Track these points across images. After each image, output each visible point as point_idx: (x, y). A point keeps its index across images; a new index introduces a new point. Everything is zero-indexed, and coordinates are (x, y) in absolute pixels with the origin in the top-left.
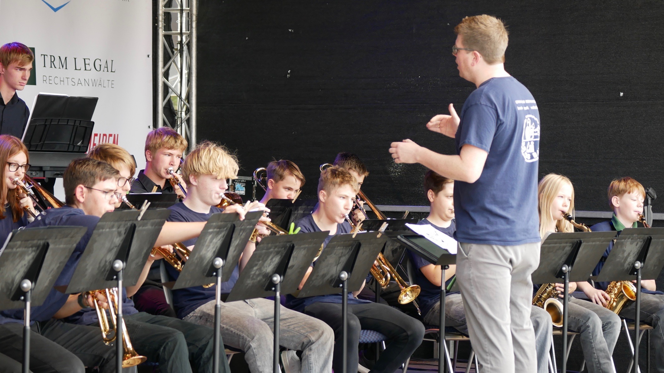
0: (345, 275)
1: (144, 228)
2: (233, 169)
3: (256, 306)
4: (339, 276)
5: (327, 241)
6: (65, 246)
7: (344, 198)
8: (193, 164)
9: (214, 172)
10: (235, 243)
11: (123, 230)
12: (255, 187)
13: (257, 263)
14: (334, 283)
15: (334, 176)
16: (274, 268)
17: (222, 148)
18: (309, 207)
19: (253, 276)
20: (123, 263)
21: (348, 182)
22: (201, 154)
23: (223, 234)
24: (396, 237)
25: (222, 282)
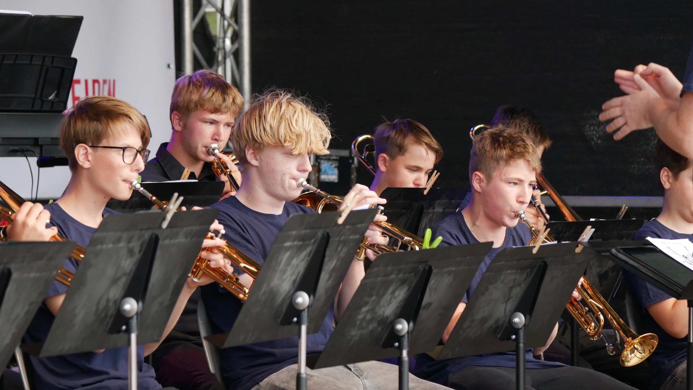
0: (520, 318)
1: (173, 241)
2: (321, 136)
3: (365, 374)
4: (510, 322)
5: (488, 260)
6: (37, 275)
7: (515, 184)
8: (251, 128)
9: (287, 142)
10: (330, 265)
11: (136, 245)
12: (355, 167)
13: (367, 299)
14: (501, 332)
15: (497, 145)
16: (397, 307)
17: (303, 101)
18: (453, 201)
19: (361, 323)
20: (138, 302)
21: (522, 155)
22: (266, 112)
23: (308, 249)
24: (609, 251)
25: (308, 333)
